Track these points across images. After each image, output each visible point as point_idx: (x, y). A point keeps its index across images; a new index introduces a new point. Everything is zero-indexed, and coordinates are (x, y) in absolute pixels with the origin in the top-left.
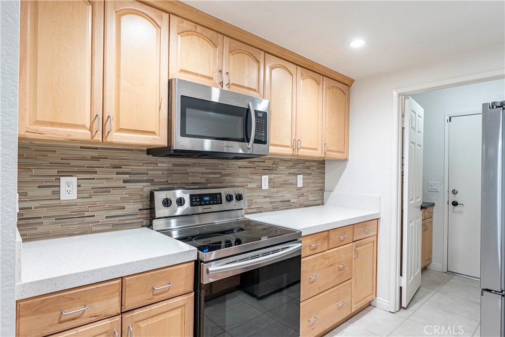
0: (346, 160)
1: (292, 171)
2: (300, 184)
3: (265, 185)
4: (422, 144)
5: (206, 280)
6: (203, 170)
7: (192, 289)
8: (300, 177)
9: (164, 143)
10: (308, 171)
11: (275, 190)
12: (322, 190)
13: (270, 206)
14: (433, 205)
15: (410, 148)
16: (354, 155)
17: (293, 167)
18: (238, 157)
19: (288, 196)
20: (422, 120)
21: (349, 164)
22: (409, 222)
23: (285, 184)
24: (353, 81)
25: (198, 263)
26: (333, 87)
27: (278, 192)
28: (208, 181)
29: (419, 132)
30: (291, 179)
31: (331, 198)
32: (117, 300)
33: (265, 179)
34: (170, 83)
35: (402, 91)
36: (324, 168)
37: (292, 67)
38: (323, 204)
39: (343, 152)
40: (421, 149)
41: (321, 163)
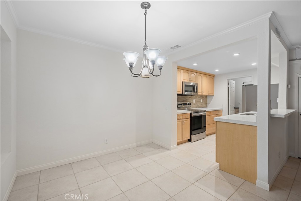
0: (213, 95)
1: (200, 98)
2: (201, 102)
3: (194, 102)
4: (234, 91)
5: (192, 116)
6: (183, 98)
7: (190, 117)
8: (201, 100)
9: (181, 93)
10: (203, 98)
11: (196, 103)
12: (207, 103)
13: (195, 107)
14: (239, 108)
15: (230, 92)
16: (215, 94)
17: (200, 97)
18: (189, 95)
19: (199, 105)
20: (234, 84)
21: (214, 97)
22: (230, 111)
23: (198, 102)
24: (215, 75)
25: (191, 113)
26: (210, 78)
27: (196, 104)
28: (184, 101)
29: (233, 88)
30: (199, 100)
31: (209, 106)
32: (182, 117)
33: (194, 100)
34: (182, 82)
35: (228, 78)
36: (207, 98)
37: (201, 75)
38: (207, 107)
39: (212, 94)
40: (234, 92)
41: (206, 96)
